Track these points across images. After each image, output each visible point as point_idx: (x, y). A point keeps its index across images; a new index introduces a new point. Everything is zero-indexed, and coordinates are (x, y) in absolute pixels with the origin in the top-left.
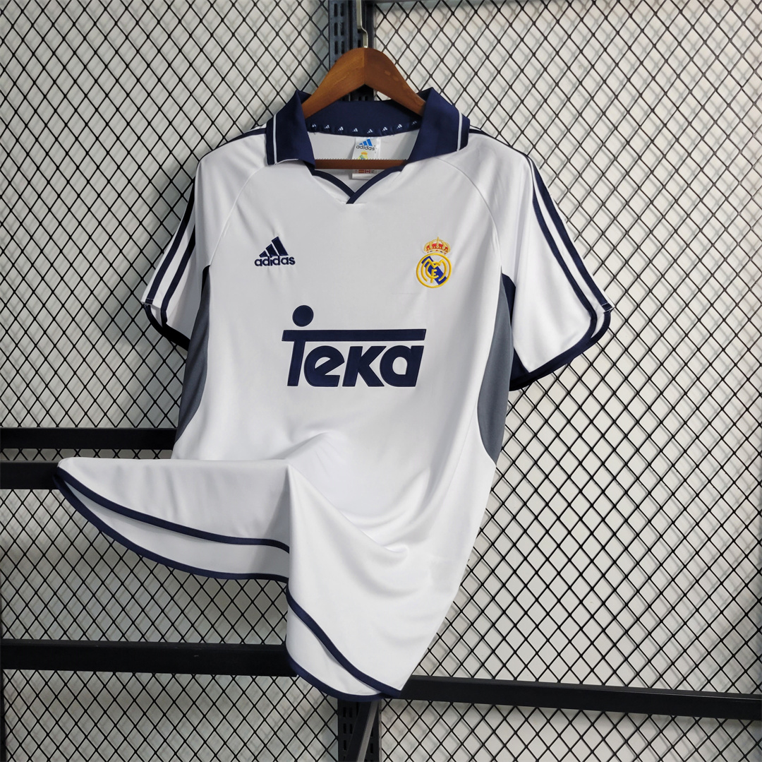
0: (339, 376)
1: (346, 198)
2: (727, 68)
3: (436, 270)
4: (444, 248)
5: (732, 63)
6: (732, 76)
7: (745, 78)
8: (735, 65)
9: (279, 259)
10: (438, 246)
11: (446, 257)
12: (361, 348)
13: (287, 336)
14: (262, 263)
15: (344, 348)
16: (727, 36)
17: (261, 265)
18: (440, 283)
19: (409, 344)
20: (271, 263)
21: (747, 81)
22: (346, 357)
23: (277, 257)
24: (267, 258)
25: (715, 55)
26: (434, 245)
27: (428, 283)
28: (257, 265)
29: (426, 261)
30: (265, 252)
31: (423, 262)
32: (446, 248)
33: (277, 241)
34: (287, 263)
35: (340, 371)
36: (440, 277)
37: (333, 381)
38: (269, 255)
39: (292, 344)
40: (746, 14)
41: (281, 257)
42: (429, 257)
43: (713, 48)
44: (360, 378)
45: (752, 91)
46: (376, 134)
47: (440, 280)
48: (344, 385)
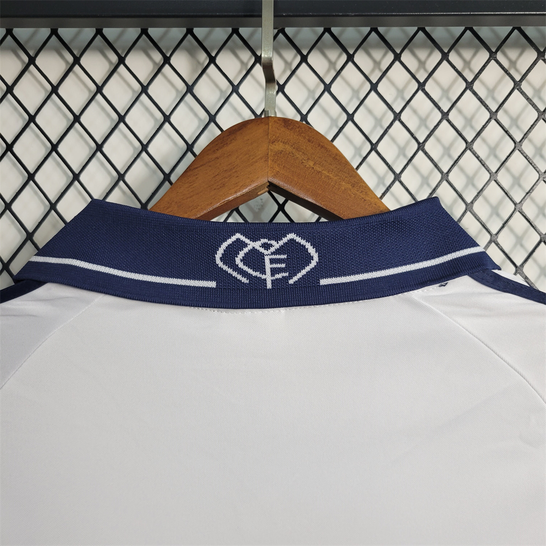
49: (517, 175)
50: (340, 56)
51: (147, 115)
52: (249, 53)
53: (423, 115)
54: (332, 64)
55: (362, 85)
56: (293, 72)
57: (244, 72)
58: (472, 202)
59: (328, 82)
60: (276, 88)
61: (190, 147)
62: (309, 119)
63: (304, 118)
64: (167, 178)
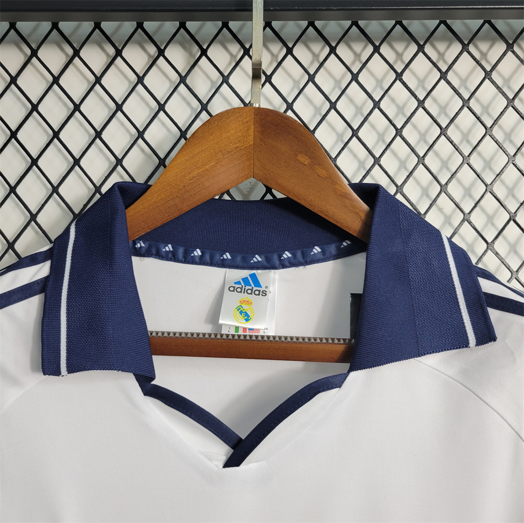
46: (269, 266)
50: (323, 48)
51: (143, 104)
52: (238, 46)
54: (316, 56)
55: (343, 76)
56: (279, 64)
57: (234, 64)
58: (446, 184)
59: (312, 73)
60: (263, 78)
61: (183, 134)
62: (295, 107)
63: (290, 106)
64: (162, 162)
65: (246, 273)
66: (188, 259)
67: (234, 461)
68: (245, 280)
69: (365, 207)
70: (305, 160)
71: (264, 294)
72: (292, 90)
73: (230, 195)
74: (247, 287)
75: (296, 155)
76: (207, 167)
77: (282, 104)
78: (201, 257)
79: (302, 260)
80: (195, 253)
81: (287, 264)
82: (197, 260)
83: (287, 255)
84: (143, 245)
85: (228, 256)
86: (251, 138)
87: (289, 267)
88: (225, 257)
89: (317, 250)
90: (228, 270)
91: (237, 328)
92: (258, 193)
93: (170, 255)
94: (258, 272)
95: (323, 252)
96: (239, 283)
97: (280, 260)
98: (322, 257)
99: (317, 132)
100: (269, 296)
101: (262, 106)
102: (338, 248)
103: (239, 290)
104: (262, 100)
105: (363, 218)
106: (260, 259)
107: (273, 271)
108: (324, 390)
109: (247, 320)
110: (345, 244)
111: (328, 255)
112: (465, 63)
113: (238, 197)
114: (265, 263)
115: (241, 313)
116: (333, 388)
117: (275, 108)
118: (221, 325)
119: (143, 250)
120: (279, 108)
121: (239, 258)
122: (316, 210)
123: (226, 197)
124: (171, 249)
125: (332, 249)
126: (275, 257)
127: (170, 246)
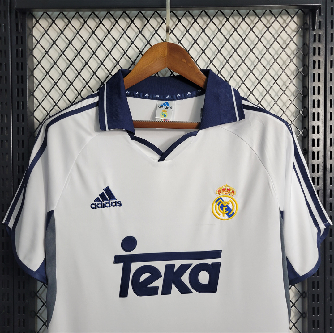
0: (158, 287)
1: (158, 157)
2: (266, 68)
3: (226, 208)
4: (231, 192)
5: (270, 64)
6: (269, 73)
7: (277, 75)
8: (271, 66)
9: (109, 203)
10: (226, 190)
11: (233, 197)
12: (173, 266)
13: (118, 259)
14: (96, 206)
15: (161, 266)
16: (265, 47)
17: (95, 208)
18: (230, 217)
19: (209, 261)
20: (103, 206)
21: (279, 77)
22: (163, 272)
23: (108, 201)
24: (100, 202)
25: (258, 59)
26: (224, 190)
27: (221, 217)
28: (92, 208)
29: (218, 201)
30: (98, 198)
31: (216, 202)
32: (233, 192)
33: (107, 190)
34: (116, 206)
35: (159, 283)
36: (229, 212)
37: (154, 291)
38: (101, 200)
39: (121, 265)
40: (277, 33)
41: (111, 201)
42: (221, 198)
43: (257, 55)
44: (174, 288)
45: (282, 83)
46: (172, 99)
47: (229, 214)
48: (163, 293)
49: (253, 61)
52: (160, 19)
53: (221, 40)
56: (176, 26)
58: (236, 70)
59: (188, 29)
60: (170, 31)
61: (141, 52)
62: (182, 42)
63: (180, 42)
64: (133, 63)
65: (164, 102)
66: (144, 97)
67: (161, 160)
68: (164, 104)
69: (205, 77)
70: (184, 61)
71: (171, 108)
72: (181, 35)
73: (158, 75)
74: (165, 107)
75: (182, 59)
76: (151, 64)
77: (177, 41)
78: (149, 96)
79: (184, 97)
80: (146, 95)
81: (179, 98)
82: (147, 97)
83: (179, 95)
84: (128, 92)
85: (158, 96)
86: (166, 53)
87: (179, 100)
88: (157, 96)
89: (189, 93)
90: (158, 101)
91: (162, 120)
92: (169, 74)
93: (138, 96)
94: (169, 102)
95: (191, 94)
96: (162, 105)
97: (176, 97)
98: (191, 96)
99: (190, 51)
100: (172, 109)
101: (170, 42)
102: (197, 93)
103: (162, 107)
104: (170, 39)
105: (204, 81)
106: (169, 97)
107: (174, 101)
108: (190, 136)
109: (165, 117)
110: (199, 91)
111: (193, 95)
112: (244, 25)
113: (161, 76)
114: (171, 98)
115: (163, 114)
116: (193, 136)
117: (174, 42)
118: (156, 119)
119: (128, 94)
120: (176, 43)
121: (162, 97)
122: (188, 78)
123: (157, 76)
124: (138, 94)
125: (195, 93)
126: (175, 96)
127: (137, 92)
